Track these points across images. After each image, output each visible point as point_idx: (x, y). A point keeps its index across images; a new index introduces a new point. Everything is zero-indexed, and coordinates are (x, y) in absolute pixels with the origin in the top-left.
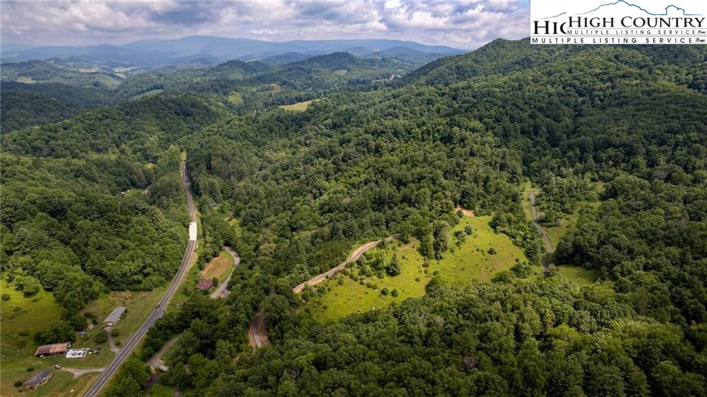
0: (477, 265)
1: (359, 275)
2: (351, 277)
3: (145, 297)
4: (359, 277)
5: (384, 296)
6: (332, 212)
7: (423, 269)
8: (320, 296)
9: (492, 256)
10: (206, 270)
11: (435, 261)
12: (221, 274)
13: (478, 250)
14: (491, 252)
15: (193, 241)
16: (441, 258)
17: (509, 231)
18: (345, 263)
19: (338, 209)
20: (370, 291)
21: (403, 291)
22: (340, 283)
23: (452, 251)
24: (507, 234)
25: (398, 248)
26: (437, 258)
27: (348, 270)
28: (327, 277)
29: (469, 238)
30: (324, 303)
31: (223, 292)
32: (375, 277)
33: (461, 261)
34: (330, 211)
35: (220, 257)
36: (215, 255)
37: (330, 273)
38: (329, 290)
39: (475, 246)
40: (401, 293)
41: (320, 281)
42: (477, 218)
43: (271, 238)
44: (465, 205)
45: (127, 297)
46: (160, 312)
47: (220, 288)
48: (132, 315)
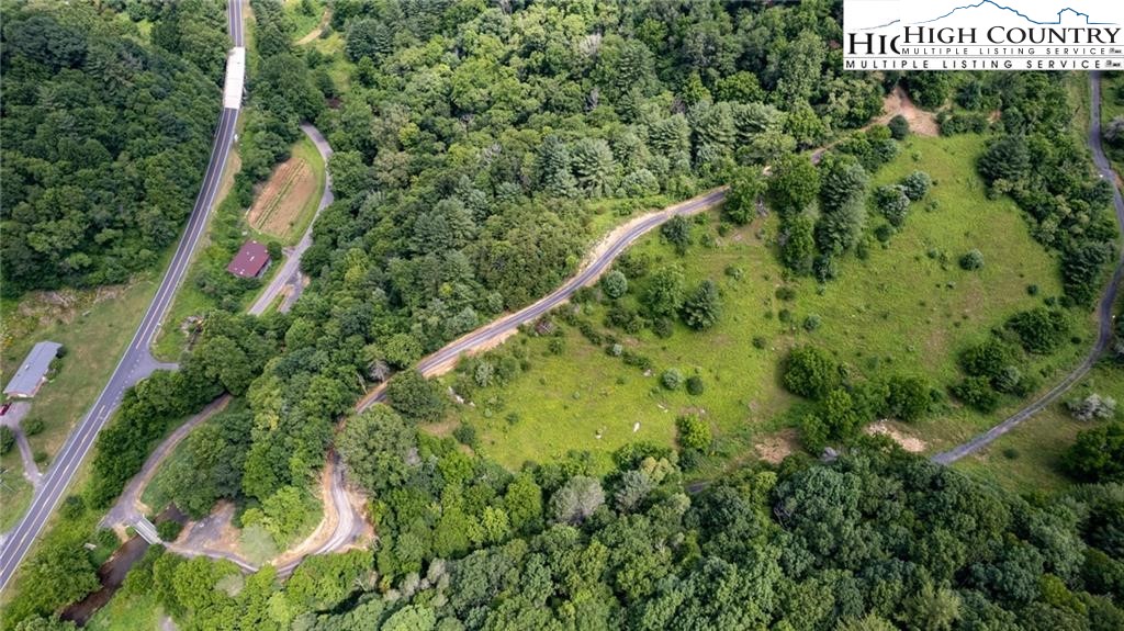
0: (923, 304)
1: (606, 324)
2: (586, 331)
3: (112, 301)
4: (603, 332)
5: (666, 394)
6: (551, 74)
7: (776, 306)
8: (501, 385)
9: (969, 274)
10: (259, 205)
11: (810, 283)
12: (292, 218)
13: (931, 256)
14: (966, 263)
15: (234, 110)
16: (829, 276)
17: (1027, 193)
18: (568, 285)
19: (566, 67)
20: (632, 374)
21: (717, 378)
22: (555, 350)
23: (861, 254)
24: (1020, 203)
25: (718, 241)
26: (818, 275)
27: (578, 310)
28: (521, 329)
29: (914, 214)
30: (511, 407)
31: (292, 280)
32: (647, 334)
33: (881, 288)
34: (546, 70)
35: (294, 162)
36: (281, 158)
37: (528, 314)
38: (525, 367)
39: (927, 241)
40: (712, 382)
41: (503, 337)
42: (945, 141)
43: (403, 130)
44: (917, 95)
45: (66, 305)
46: (143, 353)
47: (286, 266)
48: (77, 361)
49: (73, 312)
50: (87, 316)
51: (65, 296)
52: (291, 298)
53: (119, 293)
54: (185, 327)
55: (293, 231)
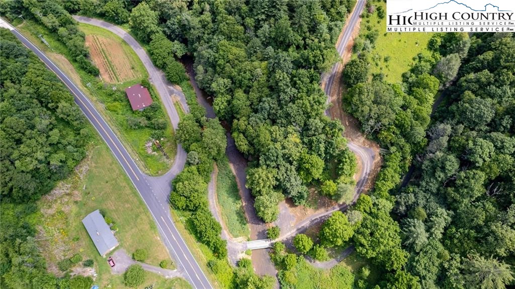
3: (89, 171)
10: (101, 70)
12: (128, 66)
31: (171, 92)
45: (68, 192)
46: (146, 179)
47: (157, 88)
48: (116, 211)
49: (76, 192)
50: (86, 188)
51: (61, 188)
52: (182, 100)
53: (88, 164)
54: (150, 151)
55: (137, 71)
